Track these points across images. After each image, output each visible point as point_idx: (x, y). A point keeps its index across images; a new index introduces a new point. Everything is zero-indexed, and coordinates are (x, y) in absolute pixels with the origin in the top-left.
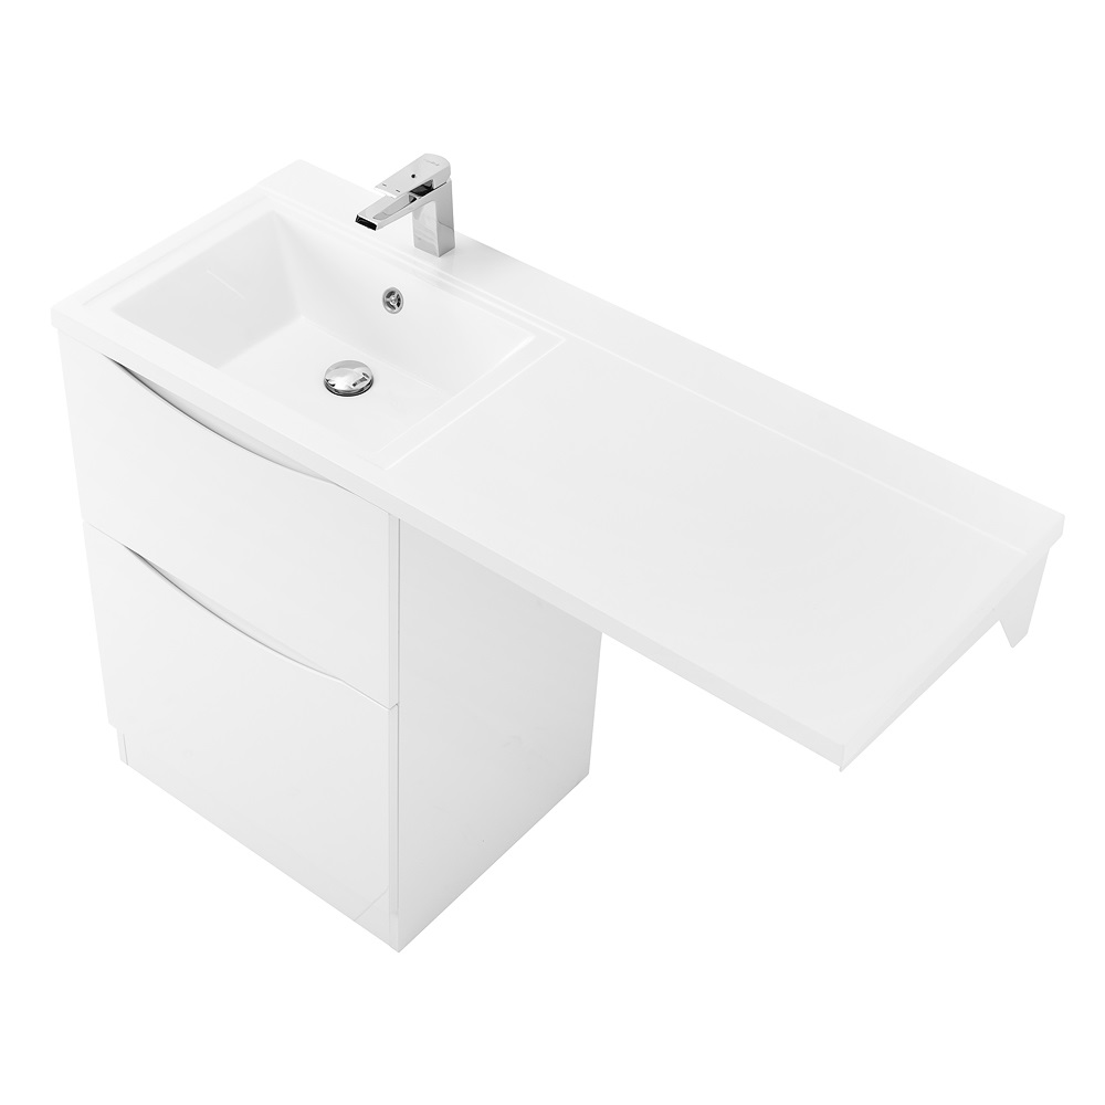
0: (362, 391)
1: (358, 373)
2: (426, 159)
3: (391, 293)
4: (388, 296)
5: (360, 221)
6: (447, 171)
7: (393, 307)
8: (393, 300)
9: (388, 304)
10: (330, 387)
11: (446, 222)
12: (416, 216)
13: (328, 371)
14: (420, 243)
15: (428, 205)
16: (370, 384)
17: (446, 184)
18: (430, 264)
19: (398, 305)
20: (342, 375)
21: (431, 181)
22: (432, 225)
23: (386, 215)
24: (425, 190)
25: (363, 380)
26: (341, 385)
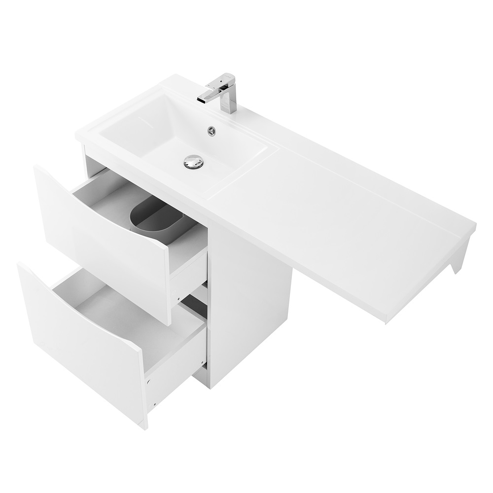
0: (199, 167)
1: (197, 160)
2: (226, 75)
3: (211, 128)
4: (210, 130)
5: (199, 100)
6: (234, 80)
7: (212, 134)
8: (212, 131)
9: (210, 133)
10: (186, 165)
11: (233, 100)
12: (221, 98)
13: (186, 159)
14: (223, 109)
15: (226, 94)
16: (202, 165)
17: (233, 85)
18: (227, 117)
19: (214, 133)
20: (191, 160)
21: (227, 84)
22: (228, 101)
23: (210, 97)
24: (225, 87)
25: (199, 163)
26: (191, 164)
